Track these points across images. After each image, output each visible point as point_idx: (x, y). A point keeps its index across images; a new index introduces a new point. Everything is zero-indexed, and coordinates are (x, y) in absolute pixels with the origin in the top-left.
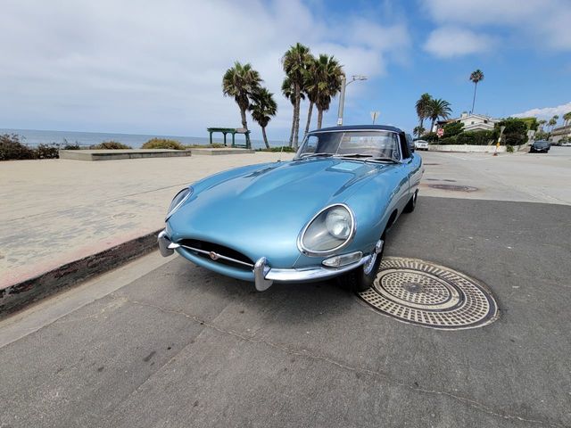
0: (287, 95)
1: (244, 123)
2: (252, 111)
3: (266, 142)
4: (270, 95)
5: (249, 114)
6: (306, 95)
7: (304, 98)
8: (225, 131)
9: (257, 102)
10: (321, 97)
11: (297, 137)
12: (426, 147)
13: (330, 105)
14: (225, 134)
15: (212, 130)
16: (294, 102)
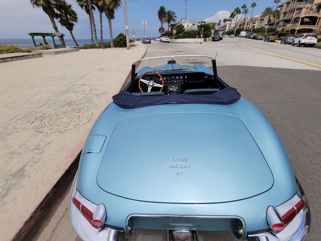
0: (82, 6)
1: (56, 28)
2: (59, 19)
3: (75, 42)
4: (70, 6)
5: (57, 21)
6: (96, 7)
7: (94, 9)
8: (44, 35)
9: (60, 11)
10: (109, 9)
11: (96, 38)
12: (169, 40)
13: (115, 15)
14: (44, 37)
15: (33, 35)
16: (88, 11)
